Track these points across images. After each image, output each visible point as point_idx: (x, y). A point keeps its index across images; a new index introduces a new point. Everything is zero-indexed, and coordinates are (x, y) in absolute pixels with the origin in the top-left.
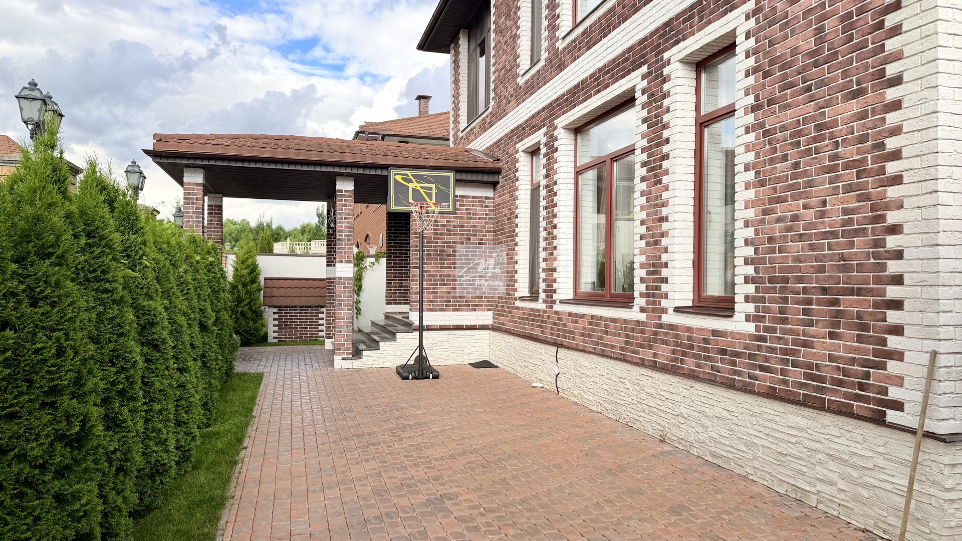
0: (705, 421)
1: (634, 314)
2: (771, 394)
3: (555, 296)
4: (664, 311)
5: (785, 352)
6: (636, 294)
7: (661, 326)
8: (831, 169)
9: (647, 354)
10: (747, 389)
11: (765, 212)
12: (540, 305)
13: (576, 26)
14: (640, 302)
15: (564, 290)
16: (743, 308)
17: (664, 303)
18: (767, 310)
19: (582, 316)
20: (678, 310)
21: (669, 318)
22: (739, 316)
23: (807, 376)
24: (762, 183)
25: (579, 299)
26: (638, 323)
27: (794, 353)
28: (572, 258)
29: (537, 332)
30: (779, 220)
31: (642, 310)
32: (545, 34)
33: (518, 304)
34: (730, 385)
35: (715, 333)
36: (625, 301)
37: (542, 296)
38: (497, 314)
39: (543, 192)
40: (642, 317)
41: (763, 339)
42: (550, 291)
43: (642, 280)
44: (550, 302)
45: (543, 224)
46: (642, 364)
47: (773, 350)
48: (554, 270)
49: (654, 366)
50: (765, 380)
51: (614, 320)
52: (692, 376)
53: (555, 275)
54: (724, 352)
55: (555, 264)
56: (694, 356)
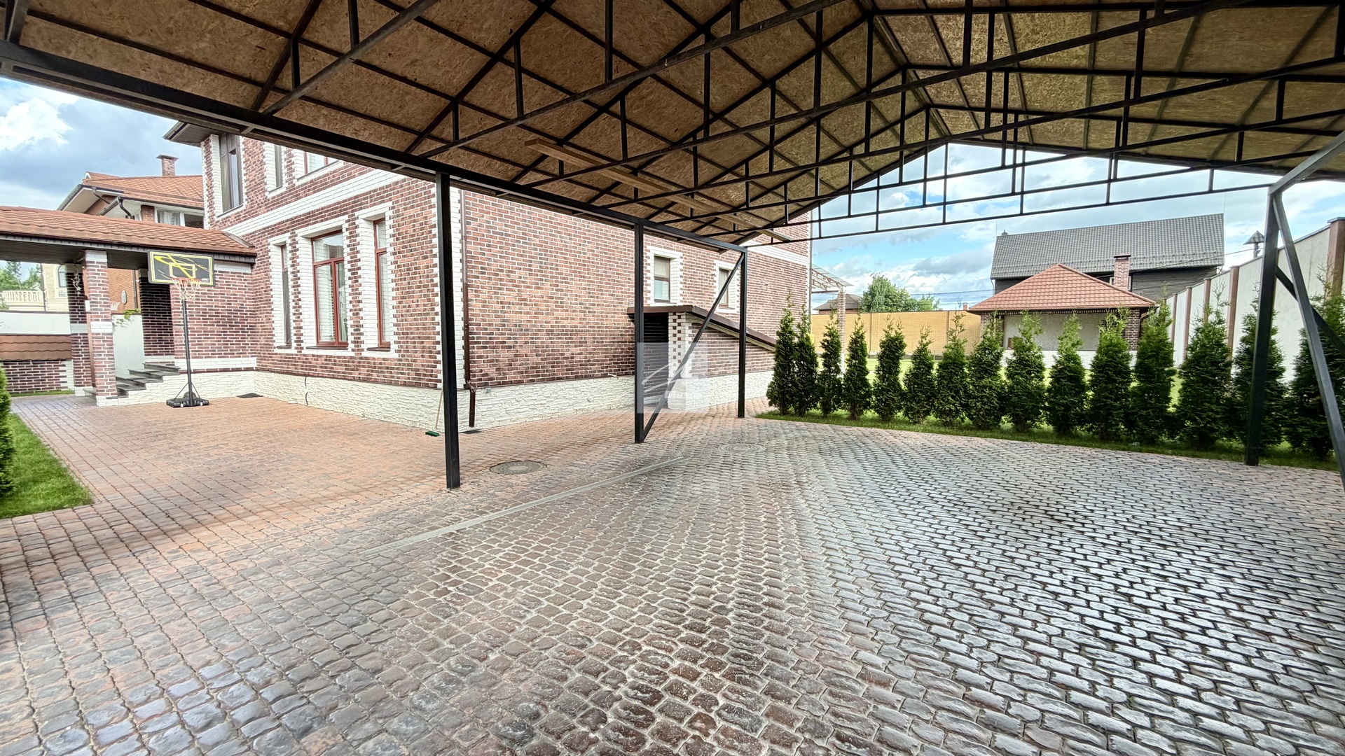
0: (381, 402)
1: (348, 353)
2: (405, 384)
3: (303, 345)
4: (363, 350)
5: (409, 365)
6: (349, 342)
7: (361, 358)
8: (419, 287)
9: (356, 374)
10: (396, 384)
11: (400, 303)
12: (293, 351)
13: (307, 174)
14: (351, 346)
15: (309, 339)
16: (394, 347)
17: (363, 346)
18: (402, 347)
19: (321, 356)
20: (369, 349)
21: (365, 354)
22: (392, 351)
23: (416, 374)
24: (398, 289)
25: (320, 346)
26: (351, 358)
27: (411, 365)
28: (314, 320)
29: (292, 369)
30: (404, 307)
31: (353, 350)
32: (285, 171)
33: (277, 351)
34: (390, 383)
35: (384, 359)
36: (344, 346)
37: (294, 345)
38: (261, 359)
39: (291, 276)
40: (353, 354)
41: (401, 360)
42: (299, 342)
43: (352, 334)
44: (300, 348)
45: (292, 297)
46: (354, 379)
47: (404, 365)
48: (301, 328)
49: (359, 380)
50: (403, 378)
51: (338, 357)
52: (376, 382)
53: (302, 331)
54: (388, 368)
55: (302, 324)
56: (377, 372)
